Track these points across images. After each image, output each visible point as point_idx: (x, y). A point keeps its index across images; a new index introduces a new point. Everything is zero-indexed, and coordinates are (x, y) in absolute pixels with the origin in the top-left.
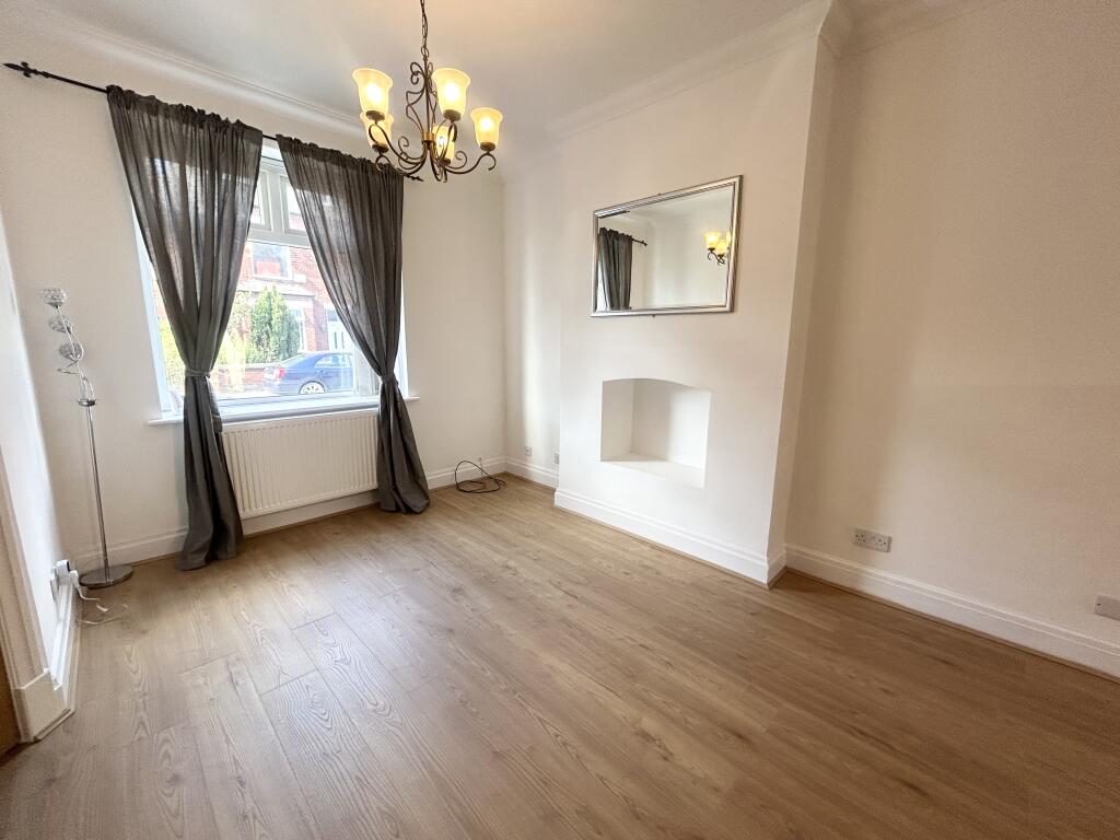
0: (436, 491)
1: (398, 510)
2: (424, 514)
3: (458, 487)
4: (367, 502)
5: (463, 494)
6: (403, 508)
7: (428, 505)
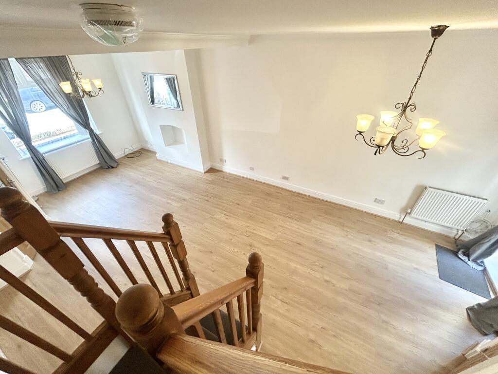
0: (119, 159)
1: (109, 167)
2: (118, 168)
3: (126, 156)
4: (98, 166)
5: (128, 159)
6: (110, 167)
7: (118, 165)
